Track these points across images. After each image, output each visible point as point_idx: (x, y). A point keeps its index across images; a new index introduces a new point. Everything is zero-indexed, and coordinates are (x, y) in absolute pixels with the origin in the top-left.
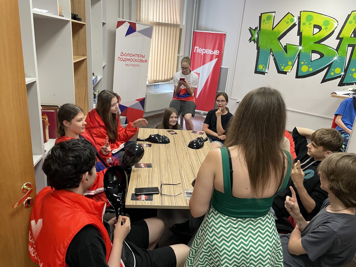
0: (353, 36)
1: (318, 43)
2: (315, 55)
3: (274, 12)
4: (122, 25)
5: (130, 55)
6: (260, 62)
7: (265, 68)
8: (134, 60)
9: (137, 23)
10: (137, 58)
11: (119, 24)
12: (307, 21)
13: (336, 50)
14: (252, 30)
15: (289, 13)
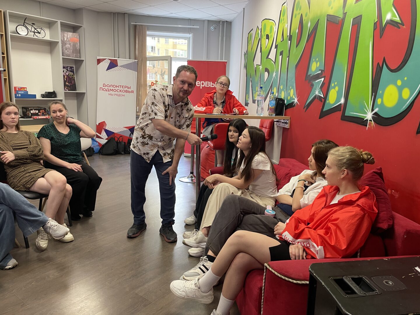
0: (282, 40)
1: (267, 57)
2: (266, 74)
3: (252, 29)
4: (102, 62)
5: (113, 86)
6: (247, 92)
7: (248, 98)
8: (118, 91)
9: (119, 59)
10: (121, 89)
11: (99, 61)
12: (264, 33)
13: (275, 63)
14: (245, 54)
15: (258, 27)
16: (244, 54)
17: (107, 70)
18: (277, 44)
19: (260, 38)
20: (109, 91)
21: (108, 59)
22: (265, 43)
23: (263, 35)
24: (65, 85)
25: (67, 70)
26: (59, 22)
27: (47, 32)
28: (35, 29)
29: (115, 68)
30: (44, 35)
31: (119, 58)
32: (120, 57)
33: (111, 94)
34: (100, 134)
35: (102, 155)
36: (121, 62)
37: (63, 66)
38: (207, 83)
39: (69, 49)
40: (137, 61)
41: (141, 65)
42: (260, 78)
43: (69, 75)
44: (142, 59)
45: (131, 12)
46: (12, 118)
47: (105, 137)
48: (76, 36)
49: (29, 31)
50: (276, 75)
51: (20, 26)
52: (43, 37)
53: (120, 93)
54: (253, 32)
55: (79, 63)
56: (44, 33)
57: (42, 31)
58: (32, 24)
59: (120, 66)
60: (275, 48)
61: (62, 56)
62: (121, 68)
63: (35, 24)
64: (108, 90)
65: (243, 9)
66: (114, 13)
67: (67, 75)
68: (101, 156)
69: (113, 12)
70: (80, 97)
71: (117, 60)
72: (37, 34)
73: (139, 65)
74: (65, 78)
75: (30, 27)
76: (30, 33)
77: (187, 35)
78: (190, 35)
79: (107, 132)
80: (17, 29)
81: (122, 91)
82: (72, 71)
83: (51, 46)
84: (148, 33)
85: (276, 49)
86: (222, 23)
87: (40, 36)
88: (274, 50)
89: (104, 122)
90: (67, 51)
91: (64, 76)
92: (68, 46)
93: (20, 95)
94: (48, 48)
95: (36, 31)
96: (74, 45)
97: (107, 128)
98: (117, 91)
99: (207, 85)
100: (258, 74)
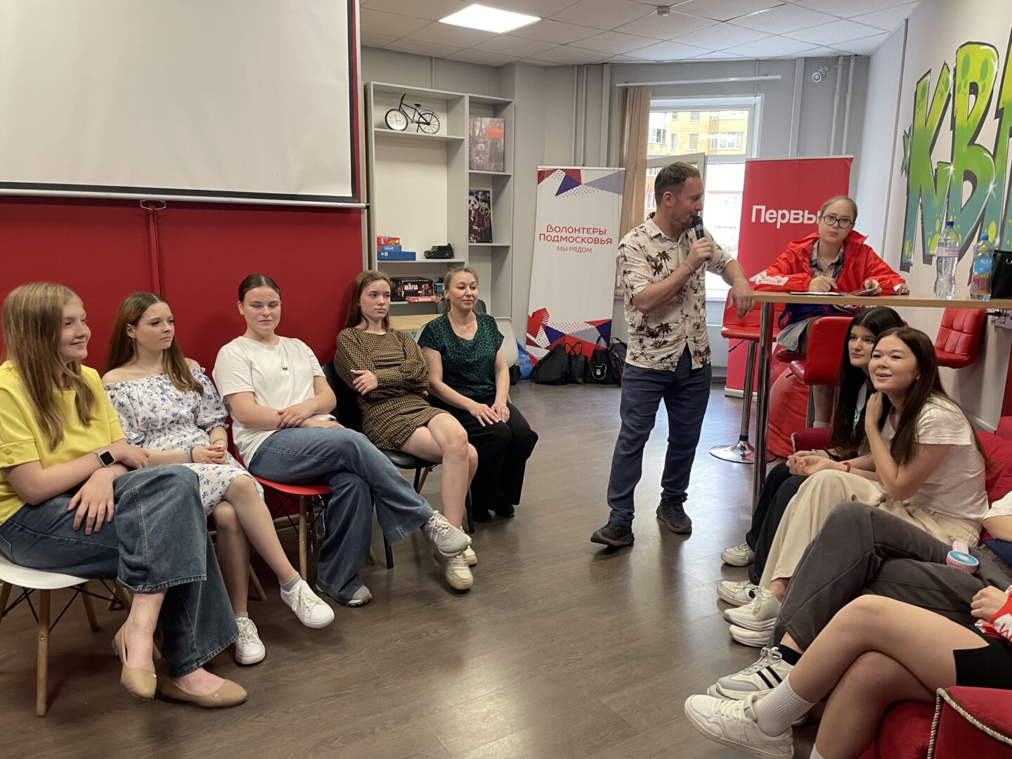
1: (972, 142)
2: (968, 186)
3: (930, 71)
4: (547, 176)
5: (567, 230)
6: (907, 233)
7: (911, 249)
8: (578, 240)
9: (584, 168)
10: (586, 235)
11: (542, 176)
12: (963, 78)
13: (994, 156)
14: (906, 136)
15: (945, 64)
16: (904, 137)
17: (557, 194)
18: (1000, 107)
19: (952, 92)
20: (558, 241)
21: (561, 169)
22: (967, 105)
23: (960, 85)
24: (471, 231)
25: (477, 198)
26: (467, 96)
27: (443, 120)
28: (421, 116)
29: (574, 189)
30: (437, 127)
31: (584, 165)
32: (586, 164)
33: (562, 249)
34: (535, 337)
35: (537, 382)
36: (588, 174)
37: (470, 190)
38: (795, 214)
39: (483, 152)
40: (624, 169)
41: (633, 180)
42: (948, 198)
43: (479, 209)
44: (636, 165)
45: (617, 59)
46: (380, 305)
47: (544, 344)
48: (498, 125)
49: (409, 121)
50: (998, 190)
51: (393, 112)
52: (435, 131)
53: (583, 245)
54: (932, 80)
55: (500, 181)
56: (437, 123)
57: (434, 119)
58: (415, 107)
59: (585, 184)
60: (996, 118)
61: (470, 169)
62: (588, 189)
63: (420, 106)
64: (556, 239)
65: (904, 22)
66: (581, 65)
67: (476, 210)
68: (534, 385)
69: (579, 64)
70: (499, 254)
71: (579, 170)
72: (423, 126)
73: (629, 178)
74: (473, 215)
75: (410, 113)
76: (410, 125)
77: (750, 99)
78: (758, 99)
79: (549, 331)
80: (388, 118)
81: (586, 240)
82: (487, 201)
83: (449, 147)
84: (653, 102)
85: (998, 119)
86: (844, 60)
87: (429, 131)
88: (991, 123)
89: (545, 309)
90: (478, 158)
91: (470, 212)
92: (481, 148)
93: (386, 254)
94: (442, 154)
95: (422, 120)
96: (494, 145)
97: (549, 324)
98: (575, 240)
99: (795, 219)
100: (943, 187)
